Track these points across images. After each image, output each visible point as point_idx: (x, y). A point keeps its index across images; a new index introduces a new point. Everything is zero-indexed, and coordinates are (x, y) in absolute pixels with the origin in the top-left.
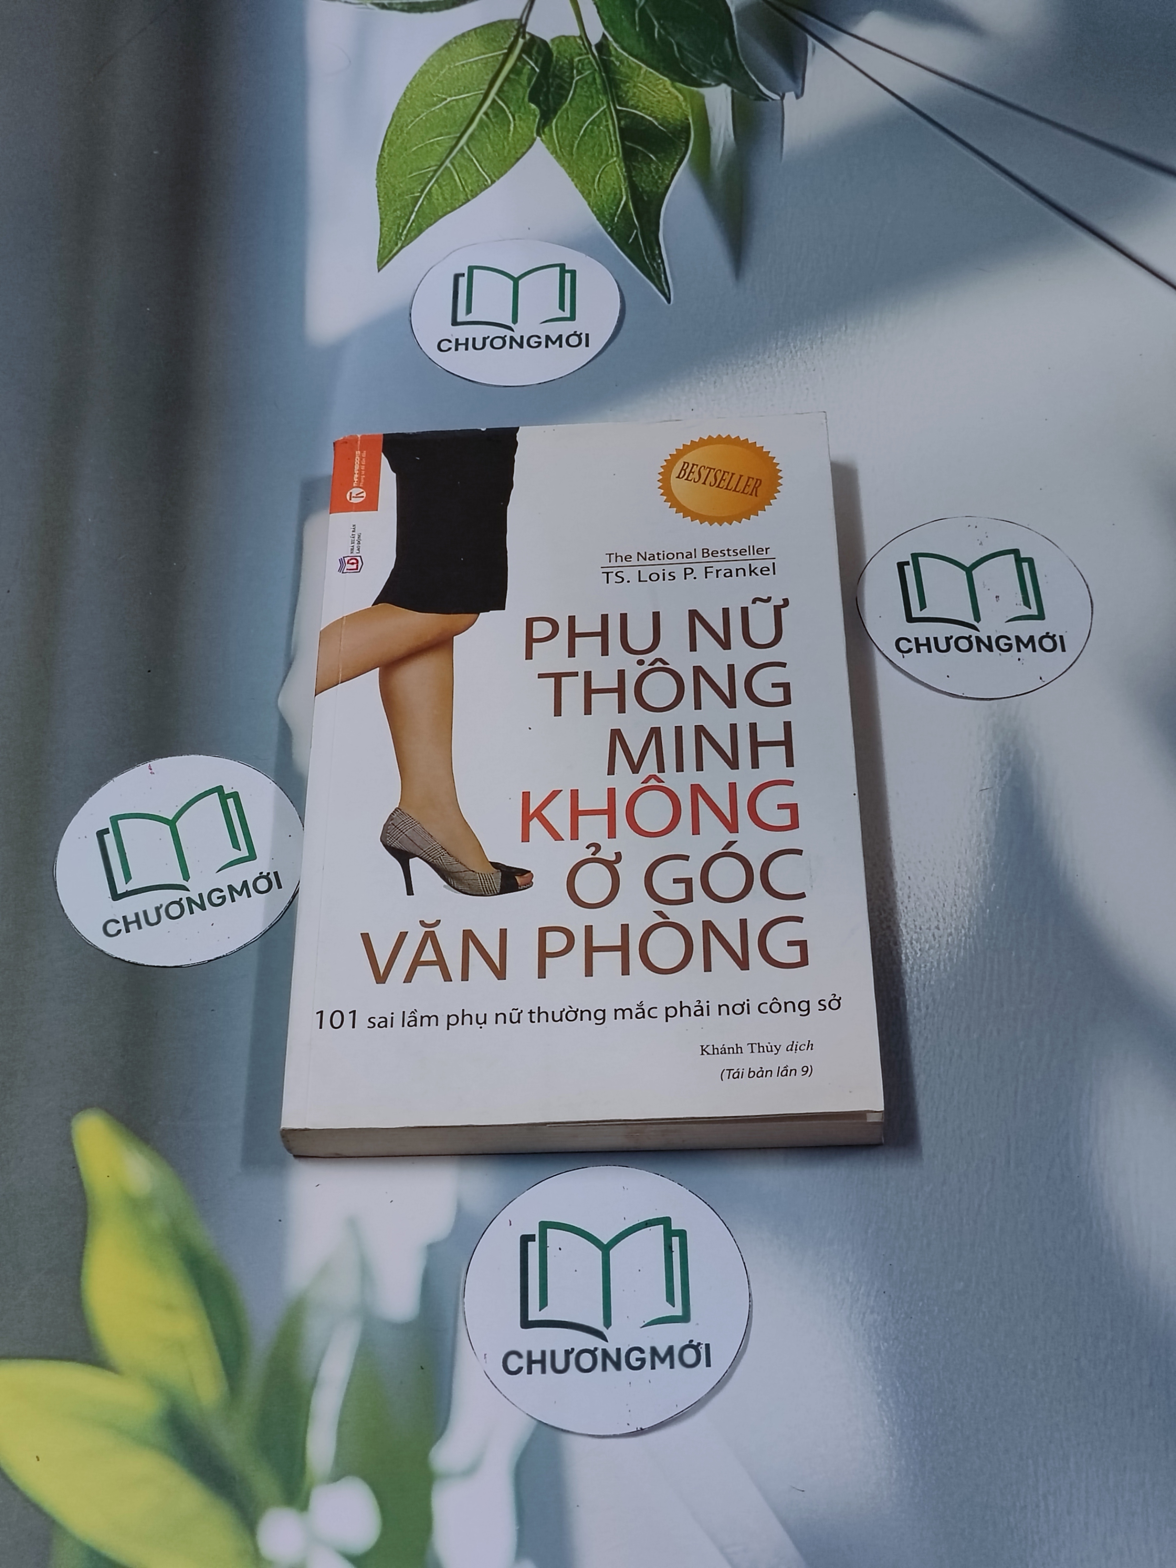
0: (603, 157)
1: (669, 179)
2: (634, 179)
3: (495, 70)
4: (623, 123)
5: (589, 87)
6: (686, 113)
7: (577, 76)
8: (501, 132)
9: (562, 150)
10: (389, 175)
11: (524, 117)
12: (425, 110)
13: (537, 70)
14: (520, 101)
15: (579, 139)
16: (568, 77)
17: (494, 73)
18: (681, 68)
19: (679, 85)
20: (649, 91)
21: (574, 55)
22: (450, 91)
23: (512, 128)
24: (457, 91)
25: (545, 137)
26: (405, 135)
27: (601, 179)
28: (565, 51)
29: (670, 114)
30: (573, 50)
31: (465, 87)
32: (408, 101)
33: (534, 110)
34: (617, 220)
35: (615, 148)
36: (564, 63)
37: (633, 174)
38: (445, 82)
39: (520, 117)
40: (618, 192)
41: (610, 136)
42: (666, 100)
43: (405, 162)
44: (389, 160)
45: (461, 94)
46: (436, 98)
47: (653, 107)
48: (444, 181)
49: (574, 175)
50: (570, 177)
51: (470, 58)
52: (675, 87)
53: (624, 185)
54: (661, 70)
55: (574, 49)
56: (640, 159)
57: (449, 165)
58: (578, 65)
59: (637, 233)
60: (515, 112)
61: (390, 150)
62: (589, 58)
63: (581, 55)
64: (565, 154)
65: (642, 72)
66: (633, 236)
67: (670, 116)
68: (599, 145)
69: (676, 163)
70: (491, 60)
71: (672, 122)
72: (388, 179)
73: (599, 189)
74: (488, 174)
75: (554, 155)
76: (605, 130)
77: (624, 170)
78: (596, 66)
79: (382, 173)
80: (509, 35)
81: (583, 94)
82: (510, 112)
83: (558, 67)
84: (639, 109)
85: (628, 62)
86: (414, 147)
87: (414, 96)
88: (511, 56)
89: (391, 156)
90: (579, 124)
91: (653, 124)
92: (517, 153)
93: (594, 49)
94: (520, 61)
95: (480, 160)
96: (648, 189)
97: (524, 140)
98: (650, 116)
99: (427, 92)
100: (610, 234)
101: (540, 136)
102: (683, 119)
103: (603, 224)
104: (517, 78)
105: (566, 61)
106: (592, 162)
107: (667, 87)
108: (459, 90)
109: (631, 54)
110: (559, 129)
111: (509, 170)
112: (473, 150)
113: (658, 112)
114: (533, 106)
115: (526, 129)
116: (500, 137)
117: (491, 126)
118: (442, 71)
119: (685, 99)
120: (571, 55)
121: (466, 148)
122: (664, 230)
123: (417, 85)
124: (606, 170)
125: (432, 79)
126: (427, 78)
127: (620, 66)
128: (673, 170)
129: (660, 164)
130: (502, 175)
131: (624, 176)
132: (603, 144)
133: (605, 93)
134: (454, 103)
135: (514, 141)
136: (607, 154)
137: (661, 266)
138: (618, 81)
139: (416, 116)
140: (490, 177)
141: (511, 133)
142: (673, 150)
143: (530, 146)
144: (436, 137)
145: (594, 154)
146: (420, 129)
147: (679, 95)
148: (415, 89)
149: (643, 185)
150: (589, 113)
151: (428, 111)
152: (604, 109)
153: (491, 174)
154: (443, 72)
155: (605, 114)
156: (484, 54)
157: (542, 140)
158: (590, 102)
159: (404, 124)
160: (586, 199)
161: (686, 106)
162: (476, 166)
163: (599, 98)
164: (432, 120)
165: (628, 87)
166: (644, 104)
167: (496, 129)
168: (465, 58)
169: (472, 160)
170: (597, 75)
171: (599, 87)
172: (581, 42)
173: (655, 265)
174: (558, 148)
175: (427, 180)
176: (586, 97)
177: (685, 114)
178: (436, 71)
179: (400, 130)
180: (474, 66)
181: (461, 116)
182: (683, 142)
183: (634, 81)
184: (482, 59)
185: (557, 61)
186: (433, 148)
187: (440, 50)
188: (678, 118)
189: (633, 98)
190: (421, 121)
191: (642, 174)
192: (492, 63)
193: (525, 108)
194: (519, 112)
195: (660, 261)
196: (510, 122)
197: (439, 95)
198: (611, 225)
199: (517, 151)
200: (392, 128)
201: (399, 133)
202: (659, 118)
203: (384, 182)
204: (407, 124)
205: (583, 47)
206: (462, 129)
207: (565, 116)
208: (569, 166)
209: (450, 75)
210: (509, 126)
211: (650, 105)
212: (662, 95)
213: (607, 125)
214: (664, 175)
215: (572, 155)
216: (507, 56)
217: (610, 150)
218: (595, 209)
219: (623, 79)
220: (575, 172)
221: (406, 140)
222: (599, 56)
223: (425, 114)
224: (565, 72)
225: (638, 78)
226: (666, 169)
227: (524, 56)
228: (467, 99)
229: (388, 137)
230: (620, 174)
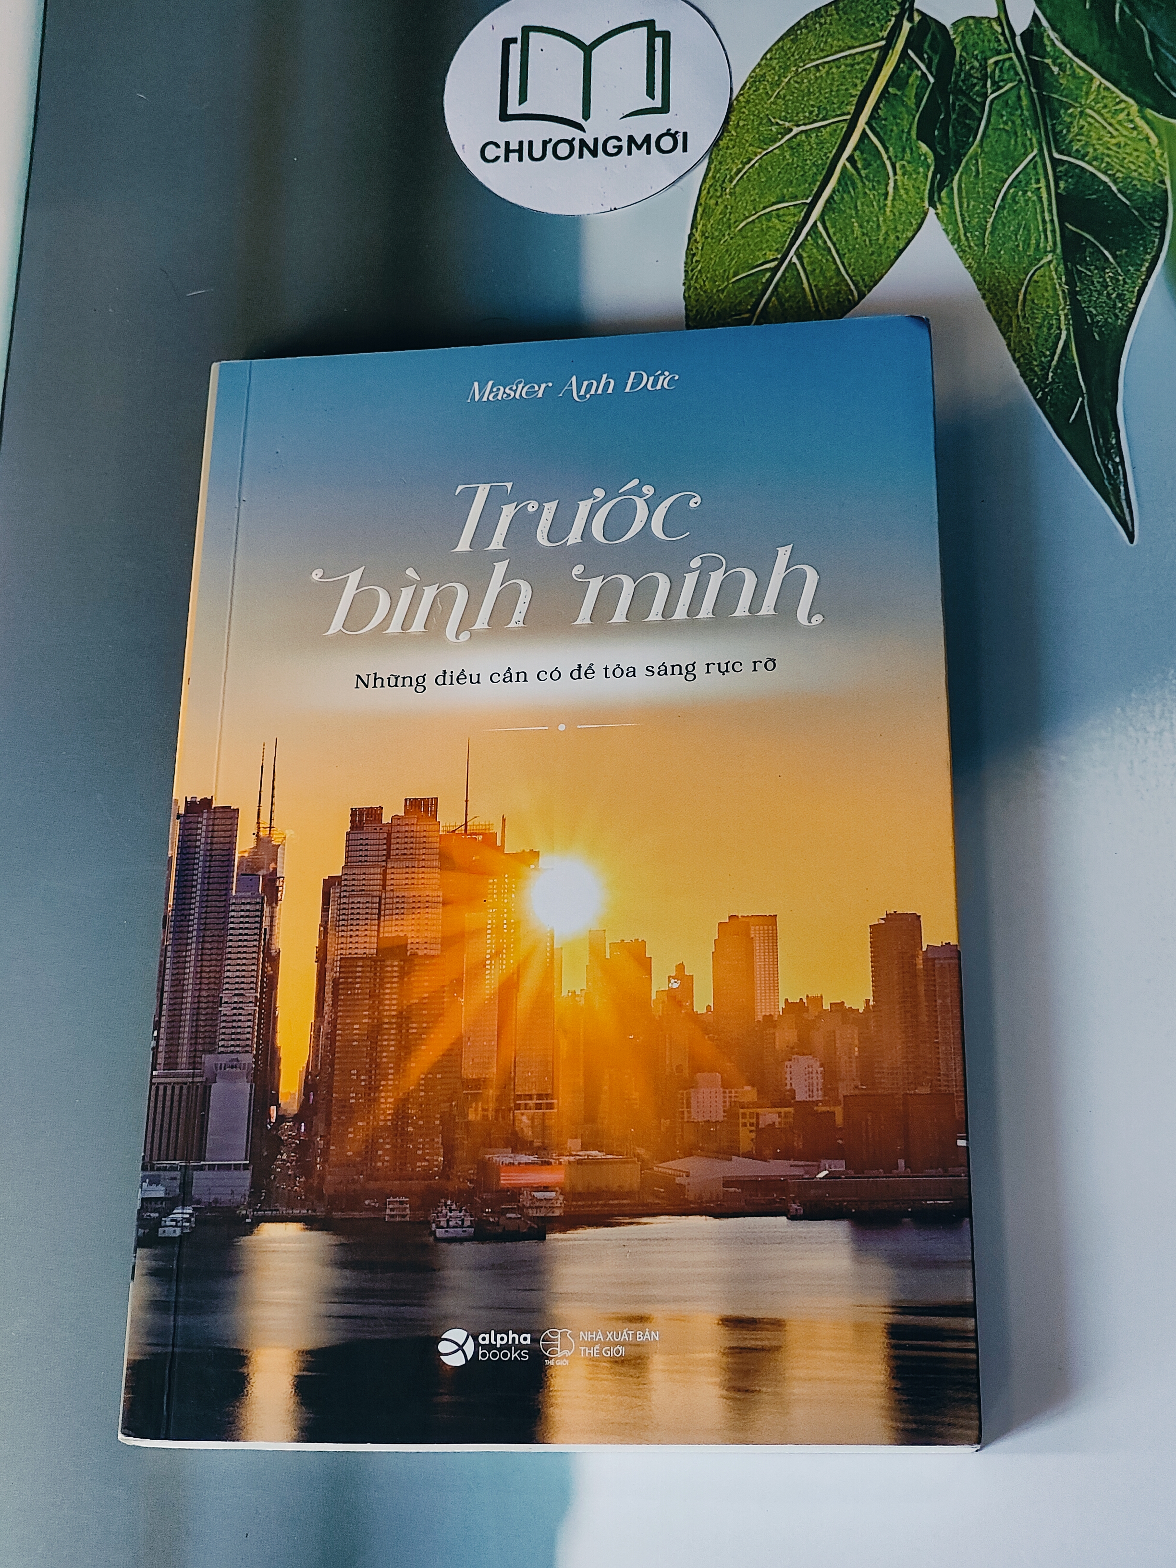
0: (1031, 252)
1: (1134, 300)
2: (1078, 297)
3: (867, 78)
4: (1062, 185)
5: (1011, 114)
6: (1160, 168)
7: (992, 93)
8: (874, 195)
9: (969, 235)
10: (704, 275)
11: (909, 168)
12: (760, 150)
13: (932, 80)
14: (905, 135)
15: (994, 214)
16: (978, 94)
17: (865, 83)
18: (1155, 77)
19: (1149, 112)
20: (1106, 125)
21: (989, 53)
22: (798, 114)
23: (891, 189)
24: (807, 114)
25: (942, 209)
26: (728, 196)
27: (1028, 297)
28: (973, 45)
29: (1135, 171)
30: (986, 43)
31: (819, 108)
32: (733, 133)
33: (925, 155)
34: (1052, 377)
35: (1049, 233)
36: (972, 68)
37: (1078, 289)
38: (787, 98)
39: (903, 166)
40: (1054, 322)
41: (1043, 212)
42: (1129, 142)
43: (727, 251)
44: (703, 243)
45: (815, 121)
46: (777, 127)
47: (1108, 156)
48: (787, 291)
49: (986, 287)
50: (980, 290)
51: (828, 56)
52: (1144, 117)
53: (1063, 309)
54: (1124, 83)
55: (989, 41)
56: (1088, 259)
57: (795, 260)
58: (994, 71)
59: (1082, 402)
60: (896, 157)
61: (703, 226)
62: (1011, 59)
63: (999, 53)
64: (972, 244)
65: (1094, 86)
66: (1076, 410)
67: (1135, 174)
68: (1024, 228)
69: (1144, 269)
70: (859, 58)
71: (1139, 186)
72: (702, 284)
73: (1024, 316)
74: (854, 278)
75: (956, 246)
76: (1035, 198)
77: (1064, 279)
78: (1021, 72)
79: (692, 271)
80: (887, 13)
81: (1002, 126)
82: (889, 158)
83: (963, 76)
84: (1087, 159)
85: (1072, 66)
86: (743, 221)
87: (741, 123)
88: (891, 51)
89: (707, 238)
90: (994, 185)
91: (1109, 186)
92: (898, 238)
93: (1018, 40)
94: (904, 63)
95: (841, 252)
96: (1099, 318)
97: (910, 213)
98: (1105, 173)
99: (761, 116)
100: (1040, 402)
101: (935, 208)
102: (1156, 181)
103: (1029, 384)
104: (899, 93)
105: (976, 64)
106: (1015, 262)
107: (1131, 117)
108: (811, 113)
109: (1076, 53)
110: (964, 195)
111: (886, 272)
112: (831, 231)
113: (1118, 167)
114: (924, 148)
115: (912, 193)
116: (873, 206)
117: (860, 185)
118: (786, 77)
119: (1160, 142)
120: (983, 52)
121: (819, 224)
122: (1124, 401)
123: (748, 102)
124: (1035, 278)
125: (769, 92)
126: (761, 91)
127: (1059, 74)
128: (1140, 281)
129: (1120, 271)
130: (875, 284)
131: (1063, 291)
132: (1032, 226)
133: (1036, 126)
134: (804, 137)
135: (894, 215)
136: (1038, 246)
137: (1120, 467)
138: (1056, 104)
139: (745, 160)
140: (855, 285)
141: (890, 198)
142: (1141, 242)
143: (920, 226)
144: (774, 204)
145: (1018, 246)
146: (750, 186)
147: (1151, 134)
148: (744, 110)
149: (1094, 312)
150: (1011, 163)
151: (765, 152)
152: (1034, 157)
153: (859, 278)
154: (786, 80)
155: (1035, 168)
156: (850, 48)
157: (937, 214)
158: (1013, 142)
159: (726, 177)
160: (1004, 334)
161: (1163, 154)
162: (835, 263)
163: (1026, 135)
164: (769, 168)
165: (1071, 115)
166: (1095, 150)
167: (868, 192)
168: (822, 54)
169: (829, 249)
170: (1023, 92)
171: (1026, 113)
172: (999, 30)
173: (1110, 466)
174: (962, 231)
175: (760, 288)
176: (1007, 131)
177: (1159, 171)
178: (776, 78)
179: (722, 188)
180: (834, 70)
181: (814, 163)
182: (1157, 228)
183: (1082, 106)
184: (846, 57)
185: (961, 61)
186: (770, 224)
187: (781, 39)
188: (1149, 180)
189: (1078, 138)
190: (751, 170)
191: (1092, 288)
192: (862, 65)
193: (911, 149)
194: (902, 160)
195: (1117, 460)
196: (888, 175)
197: (781, 122)
198: (1043, 385)
199: (898, 234)
200: (709, 182)
201: (719, 194)
202: (1119, 177)
203: (696, 288)
204: (731, 176)
205: (1001, 38)
206: (815, 189)
207: (973, 168)
208: (979, 268)
209: (797, 85)
210: (887, 185)
211: (1106, 151)
212: (1125, 133)
213: (1039, 188)
214: (1125, 292)
215: (986, 246)
216: (885, 52)
217: (1043, 237)
218: (1018, 355)
219: (1065, 100)
220: (988, 280)
221: (729, 207)
222: (1026, 55)
223: (759, 156)
224: (975, 85)
225: (1087, 99)
226: (1127, 280)
227: (910, 52)
228: (822, 129)
229: (702, 201)
230: (1057, 286)
